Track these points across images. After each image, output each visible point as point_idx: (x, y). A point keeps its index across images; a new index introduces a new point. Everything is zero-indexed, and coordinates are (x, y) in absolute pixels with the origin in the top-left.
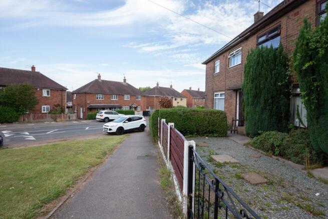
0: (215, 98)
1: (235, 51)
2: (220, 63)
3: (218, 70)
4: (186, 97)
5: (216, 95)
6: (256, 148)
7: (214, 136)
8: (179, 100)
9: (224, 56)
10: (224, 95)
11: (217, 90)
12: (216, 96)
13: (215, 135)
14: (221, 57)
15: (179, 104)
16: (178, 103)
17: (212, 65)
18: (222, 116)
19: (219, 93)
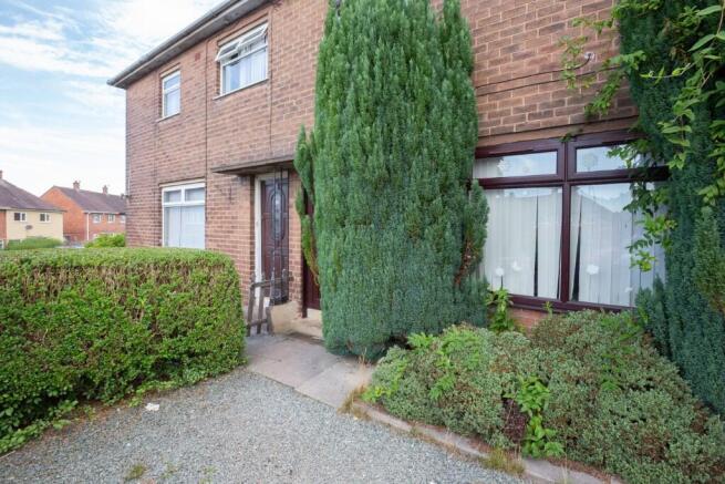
0: (164, 204)
1: (240, 40)
2: (183, 82)
3: (173, 107)
4: (62, 211)
5: (168, 193)
6: (408, 417)
7: (187, 384)
8: (32, 218)
9: (198, 57)
10: (203, 195)
11: (174, 178)
12: (168, 200)
13: (191, 375)
14: (187, 60)
15: (34, 233)
16: (29, 227)
17: (151, 88)
18: (218, 275)
19: (183, 188)
